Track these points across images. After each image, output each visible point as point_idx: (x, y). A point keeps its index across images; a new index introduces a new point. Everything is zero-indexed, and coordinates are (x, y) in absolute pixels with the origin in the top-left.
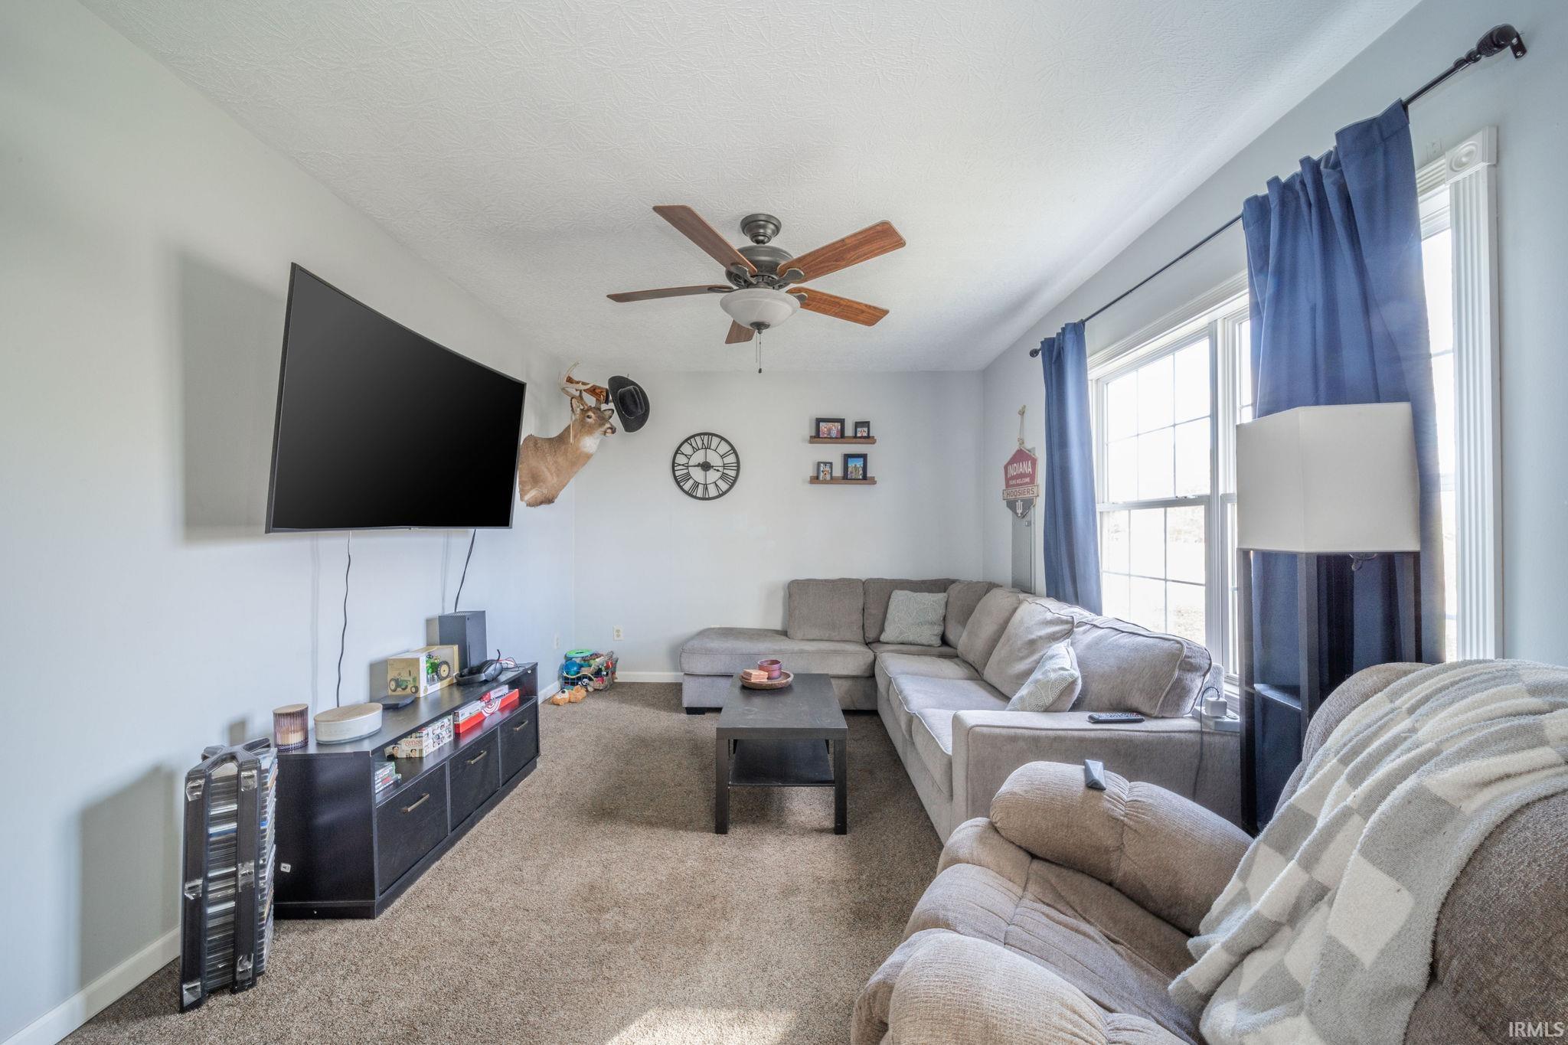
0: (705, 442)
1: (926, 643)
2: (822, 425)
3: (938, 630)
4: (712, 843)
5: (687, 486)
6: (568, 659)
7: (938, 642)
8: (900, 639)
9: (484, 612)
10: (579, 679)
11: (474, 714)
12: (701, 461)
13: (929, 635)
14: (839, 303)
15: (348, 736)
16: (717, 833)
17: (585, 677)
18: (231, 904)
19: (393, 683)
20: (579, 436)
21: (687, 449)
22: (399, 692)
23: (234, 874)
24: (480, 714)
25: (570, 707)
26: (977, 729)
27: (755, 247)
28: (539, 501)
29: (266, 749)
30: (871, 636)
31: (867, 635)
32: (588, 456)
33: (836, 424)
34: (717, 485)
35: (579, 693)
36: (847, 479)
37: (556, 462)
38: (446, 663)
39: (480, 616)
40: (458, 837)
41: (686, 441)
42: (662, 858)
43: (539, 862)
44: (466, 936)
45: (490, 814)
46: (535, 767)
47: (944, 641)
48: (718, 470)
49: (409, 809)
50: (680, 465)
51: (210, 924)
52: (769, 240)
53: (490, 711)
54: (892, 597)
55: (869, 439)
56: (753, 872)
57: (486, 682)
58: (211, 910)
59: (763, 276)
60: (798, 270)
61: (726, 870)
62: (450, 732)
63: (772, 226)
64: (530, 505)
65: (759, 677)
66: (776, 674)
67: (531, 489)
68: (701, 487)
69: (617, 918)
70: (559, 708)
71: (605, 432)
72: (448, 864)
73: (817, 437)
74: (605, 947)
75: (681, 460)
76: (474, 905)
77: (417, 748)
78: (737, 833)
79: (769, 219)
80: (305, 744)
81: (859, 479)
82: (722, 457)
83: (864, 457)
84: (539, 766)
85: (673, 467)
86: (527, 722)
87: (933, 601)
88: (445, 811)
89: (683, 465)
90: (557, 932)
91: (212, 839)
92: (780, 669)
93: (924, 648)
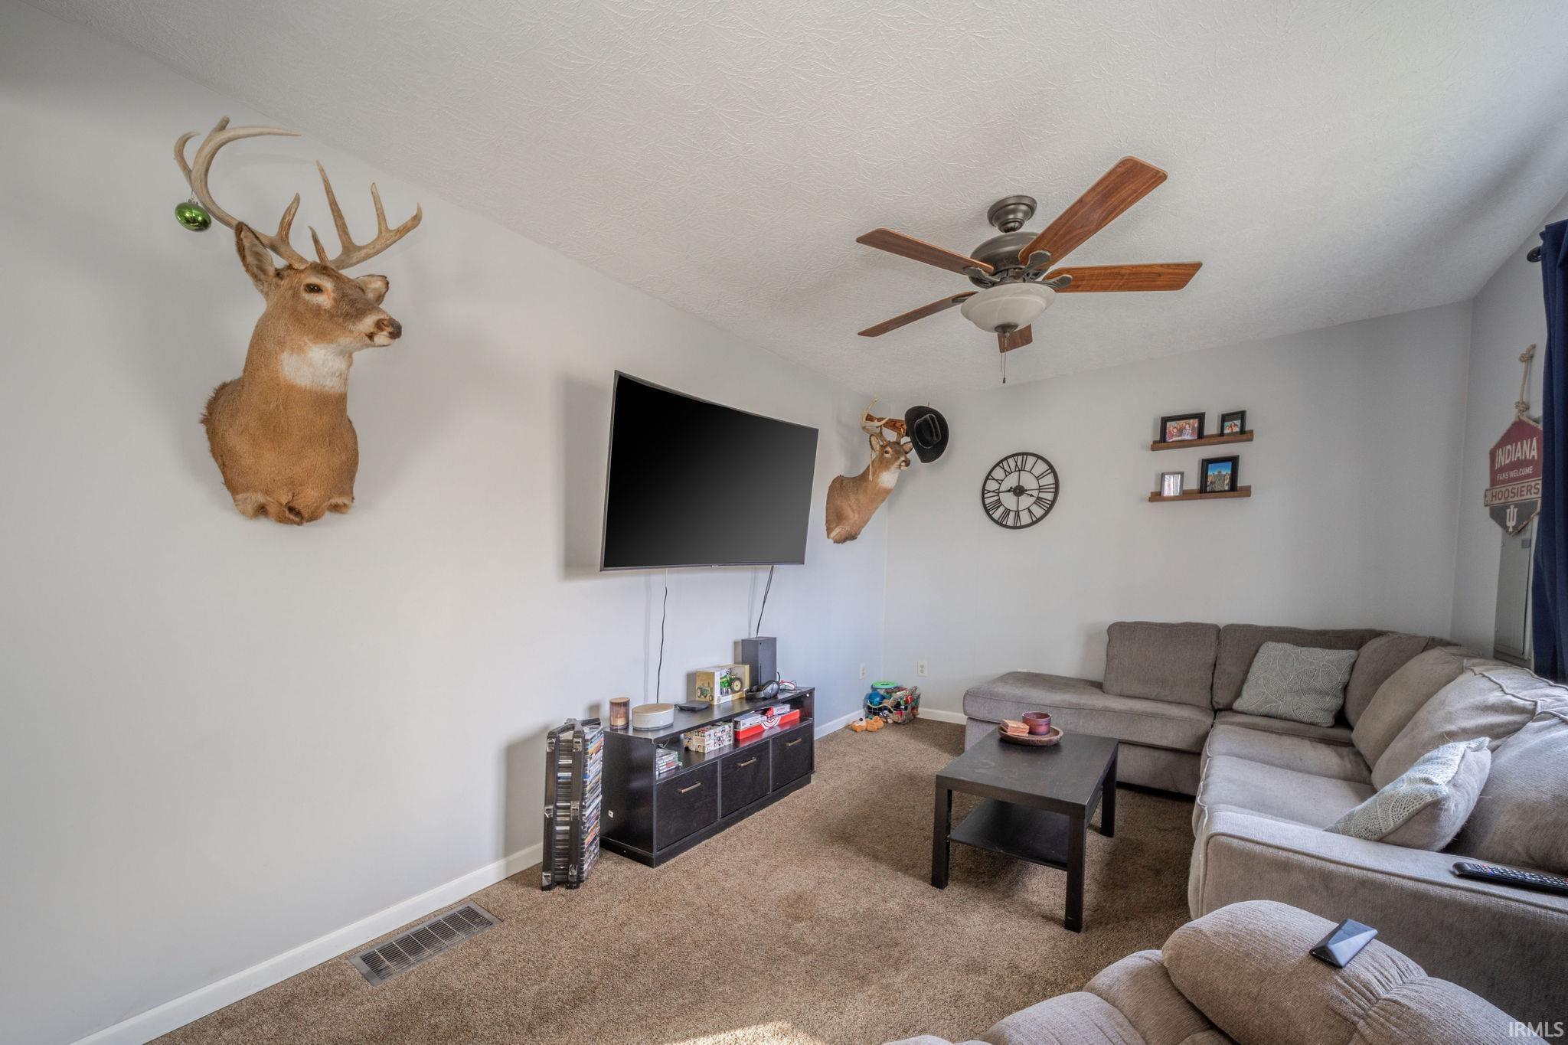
0: (1019, 464)
1: (1306, 720)
2: (1170, 425)
3: (1332, 702)
4: (923, 894)
5: (997, 515)
6: (874, 689)
7: (1329, 720)
8: (1265, 709)
9: (775, 638)
10: (881, 709)
11: (754, 725)
12: (1014, 484)
13: (1317, 709)
14: (1119, 273)
15: (650, 726)
16: (933, 884)
17: (886, 708)
18: (568, 828)
19: (699, 691)
20: (878, 471)
21: (998, 473)
22: (702, 699)
23: (568, 808)
24: (760, 726)
25: (865, 736)
26: (1223, 839)
27: (1005, 236)
28: (843, 537)
29: (596, 726)
30: (1221, 701)
31: (1215, 699)
32: (887, 492)
33: (1192, 421)
34: (1030, 512)
35: (877, 724)
36: (1206, 492)
37: (857, 500)
38: (739, 679)
39: (772, 642)
40: (728, 825)
41: (998, 465)
42: (868, 891)
43: (773, 862)
44: (698, 901)
45: (759, 813)
46: (809, 782)
47: (1342, 719)
48: (1031, 495)
49: (683, 791)
50: (990, 492)
51: (559, 837)
52: (1021, 224)
53: (769, 725)
54: (1261, 651)
55: (1244, 434)
56: (947, 935)
57: (765, 699)
58: (558, 828)
59: (1007, 270)
60: (1042, 251)
61: (922, 923)
62: (730, 736)
63: (1024, 208)
64: (836, 542)
65: (1017, 729)
66: (1043, 729)
67: (836, 527)
68: (1012, 514)
69: (805, 930)
70: (856, 734)
71: (900, 466)
72: (713, 844)
73: (1162, 442)
74: (785, 950)
75: (992, 485)
76: (714, 880)
77: (702, 745)
78: (953, 891)
79: (1019, 200)
80: (626, 728)
81: (1225, 491)
82: (1038, 478)
83: (1234, 461)
84: (813, 782)
85: (983, 494)
86: (800, 740)
87: (1331, 662)
88: (715, 801)
89: (993, 492)
90: (756, 923)
91: (560, 780)
92: (1049, 724)
93: (1302, 726)
